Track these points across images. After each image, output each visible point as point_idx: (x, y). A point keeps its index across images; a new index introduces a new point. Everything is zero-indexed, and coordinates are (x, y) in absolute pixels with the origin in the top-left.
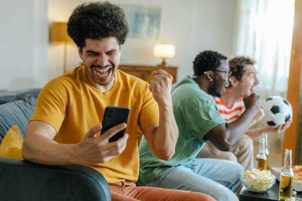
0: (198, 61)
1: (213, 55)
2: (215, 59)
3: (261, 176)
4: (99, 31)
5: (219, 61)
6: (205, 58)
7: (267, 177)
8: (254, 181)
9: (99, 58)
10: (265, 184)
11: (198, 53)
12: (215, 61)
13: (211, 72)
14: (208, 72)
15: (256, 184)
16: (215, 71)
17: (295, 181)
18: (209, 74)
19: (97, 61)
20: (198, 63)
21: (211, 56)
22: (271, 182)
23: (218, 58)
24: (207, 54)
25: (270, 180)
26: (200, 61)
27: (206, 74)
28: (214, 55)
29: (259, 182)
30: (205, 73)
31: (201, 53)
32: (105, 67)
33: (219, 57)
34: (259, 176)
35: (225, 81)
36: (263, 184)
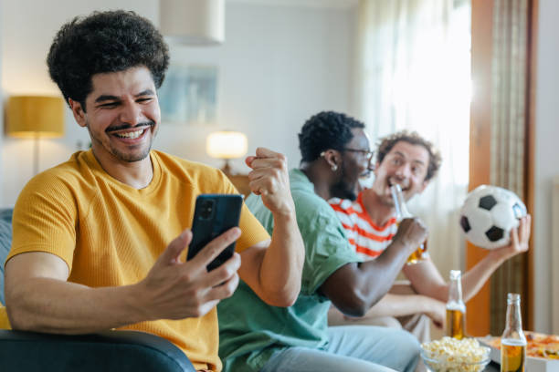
0: (309, 131)
1: (336, 120)
2: (341, 127)
3: (463, 349)
4: (120, 50)
5: (348, 131)
6: (321, 125)
7: (473, 351)
8: (453, 359)
9: (124, 110)
10: (473, 364)
11: (308, 118)
12: (341, 131)
13: (334, 152)
14: (328, 152)
15: (454, 366)
16: (341, 150)
17: (530, 357)
18: (330, 156)
19: (119, 117)
20: (308, 135)
21: (334, 122)
22: (483, 360)
23: (346, 125)
24: (326, 117)
25: (481, 357)
26: (313, 133)
27: (324, 157)
28: (340, 119)
29: (461, 360)
30: (323, 154)
31: (313, 117)
32: (137, 126)
33: (348, 123)
34: (460, 350)
35: (362, 169)
36: (470, 364)
